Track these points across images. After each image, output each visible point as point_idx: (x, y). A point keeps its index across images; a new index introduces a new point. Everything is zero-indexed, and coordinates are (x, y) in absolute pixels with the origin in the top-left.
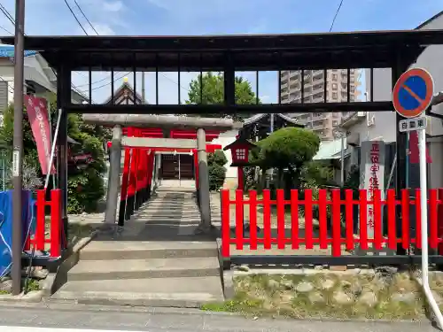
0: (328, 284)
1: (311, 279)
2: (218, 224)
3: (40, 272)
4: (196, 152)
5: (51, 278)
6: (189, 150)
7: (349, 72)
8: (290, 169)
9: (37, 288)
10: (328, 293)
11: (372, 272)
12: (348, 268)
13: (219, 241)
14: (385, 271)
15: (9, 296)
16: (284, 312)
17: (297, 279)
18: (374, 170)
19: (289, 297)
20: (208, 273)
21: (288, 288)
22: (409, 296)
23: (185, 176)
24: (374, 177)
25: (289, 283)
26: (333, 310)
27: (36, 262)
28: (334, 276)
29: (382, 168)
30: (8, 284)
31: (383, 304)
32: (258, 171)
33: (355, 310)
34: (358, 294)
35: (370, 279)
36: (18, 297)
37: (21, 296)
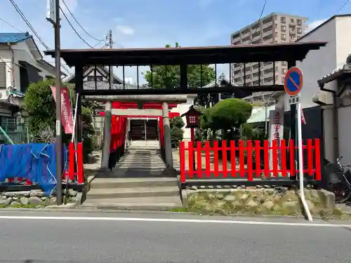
0: (244, 196)
1: (234, 194)
2: (178, 169)
3: (72, 192)
4: (162, 118)
5: (80, 195)
6: (157, 117)
7: (259, 64)
8: (232, 130)
9: (71, 201)
10: (244, 201)
11: (272, 190)
12: (257, 188)
13: (179, 176)
14: (280, 189)
15: (56, 206)
16: (217, 212)
17: (226, 194)
18: (277, 129)
19: (220, 204)
20: (172, 194)
21: (221, 199)
22: (293, 203)
23: (151, 138)
24: (276, 132)
25: (220, 196)
26: (247, 210)
27: (69, 186)
28: (248, 192)
29: (282, 127)
30: (54, 199)
31: (277, 207)
32: (210, 132)
33: (259, 210)
34: (262, 202)
35: (270, 194)
36: (61, 206)
37: (63, 205)
